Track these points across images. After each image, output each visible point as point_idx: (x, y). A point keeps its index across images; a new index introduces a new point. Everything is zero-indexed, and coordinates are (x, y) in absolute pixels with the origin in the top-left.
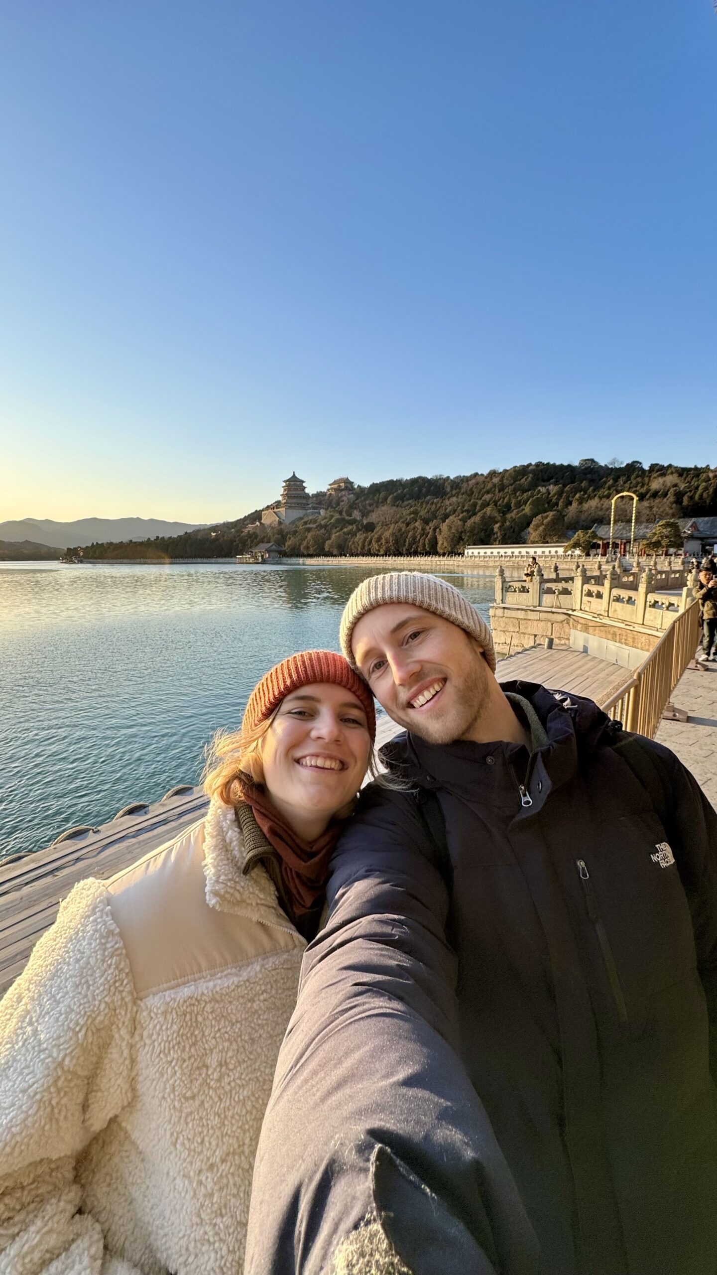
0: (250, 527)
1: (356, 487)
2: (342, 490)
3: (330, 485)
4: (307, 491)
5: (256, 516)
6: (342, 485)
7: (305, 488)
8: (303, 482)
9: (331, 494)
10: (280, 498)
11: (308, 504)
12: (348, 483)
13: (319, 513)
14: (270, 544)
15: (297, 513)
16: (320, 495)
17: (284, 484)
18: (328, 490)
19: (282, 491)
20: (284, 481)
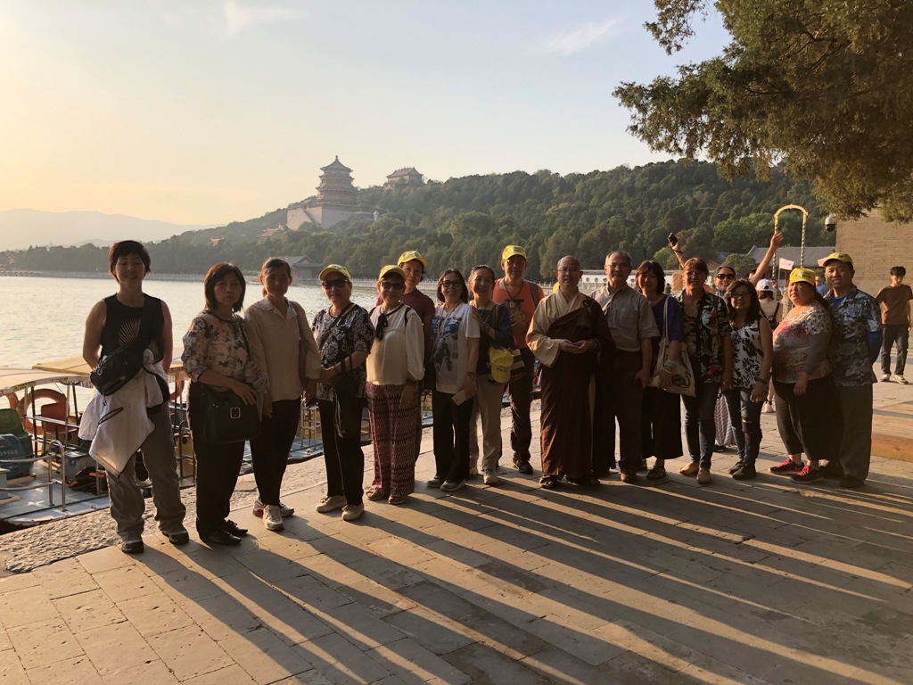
0: (270, 232)
1: (426, 182)
2: (406, 185)
3: (389, 177)
4: (355, 184)
5: (279, 216)
6: (407, 178)
7: (352, 179)
8: (350, 171)
9: (389, 190)
10: (316, 193)
11: (355, 203)
12: (414, 176)
13: (372, 217)
14: (300, 258)
15: (339, 216)
16: (374, 192)
17: (322, 173)
18: (386, 184)
19: (318, 182)
20: (321, 169)
